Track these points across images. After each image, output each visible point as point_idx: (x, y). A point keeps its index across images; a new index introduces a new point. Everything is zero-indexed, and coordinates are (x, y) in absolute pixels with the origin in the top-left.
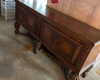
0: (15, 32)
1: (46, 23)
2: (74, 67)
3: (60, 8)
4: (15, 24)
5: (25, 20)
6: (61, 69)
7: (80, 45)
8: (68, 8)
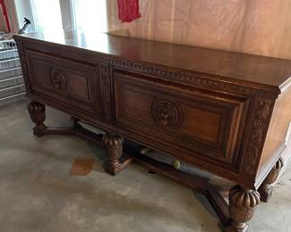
0: (34, 133)
1: (127, 76)
2: (237, 173)
3: (149, 29)
4: (30, 110)
5: (60, 88)
6: (196, 196)
7: (239, 105)
8: (172, 23)
